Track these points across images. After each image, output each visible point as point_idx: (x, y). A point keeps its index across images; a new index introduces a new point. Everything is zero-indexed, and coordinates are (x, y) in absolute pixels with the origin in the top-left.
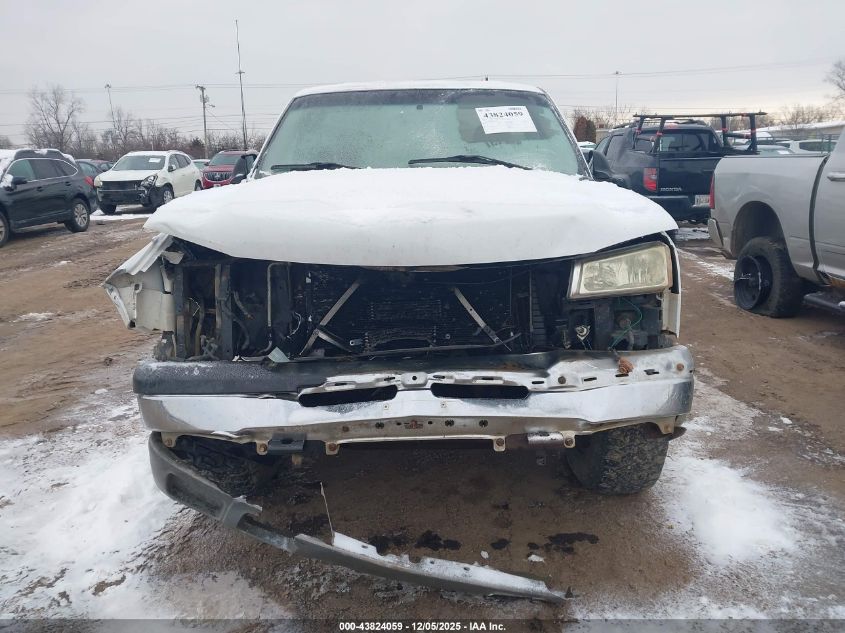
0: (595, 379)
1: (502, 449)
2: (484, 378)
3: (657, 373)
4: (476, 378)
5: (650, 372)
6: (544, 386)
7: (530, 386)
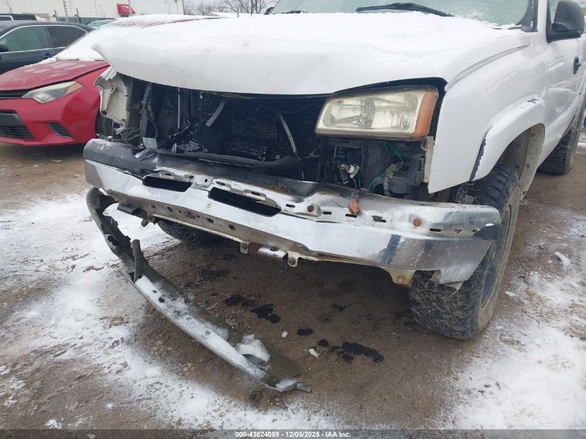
0: (330, 213)
1: (246, 252)
2: (253, 193)
3: (384, 221)
4: (247, 191)
5: (377, 219)
6: (294, 210)
7: (283, 207)
